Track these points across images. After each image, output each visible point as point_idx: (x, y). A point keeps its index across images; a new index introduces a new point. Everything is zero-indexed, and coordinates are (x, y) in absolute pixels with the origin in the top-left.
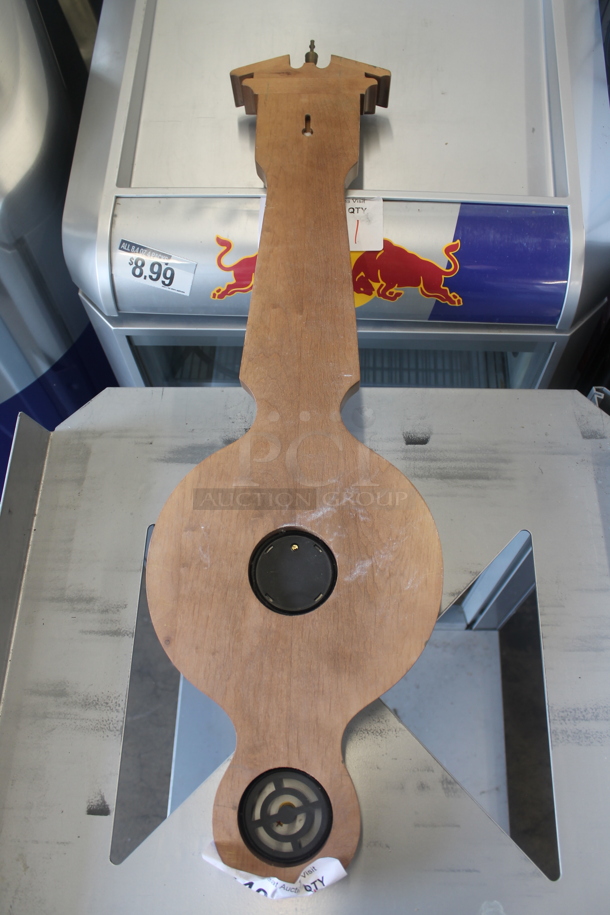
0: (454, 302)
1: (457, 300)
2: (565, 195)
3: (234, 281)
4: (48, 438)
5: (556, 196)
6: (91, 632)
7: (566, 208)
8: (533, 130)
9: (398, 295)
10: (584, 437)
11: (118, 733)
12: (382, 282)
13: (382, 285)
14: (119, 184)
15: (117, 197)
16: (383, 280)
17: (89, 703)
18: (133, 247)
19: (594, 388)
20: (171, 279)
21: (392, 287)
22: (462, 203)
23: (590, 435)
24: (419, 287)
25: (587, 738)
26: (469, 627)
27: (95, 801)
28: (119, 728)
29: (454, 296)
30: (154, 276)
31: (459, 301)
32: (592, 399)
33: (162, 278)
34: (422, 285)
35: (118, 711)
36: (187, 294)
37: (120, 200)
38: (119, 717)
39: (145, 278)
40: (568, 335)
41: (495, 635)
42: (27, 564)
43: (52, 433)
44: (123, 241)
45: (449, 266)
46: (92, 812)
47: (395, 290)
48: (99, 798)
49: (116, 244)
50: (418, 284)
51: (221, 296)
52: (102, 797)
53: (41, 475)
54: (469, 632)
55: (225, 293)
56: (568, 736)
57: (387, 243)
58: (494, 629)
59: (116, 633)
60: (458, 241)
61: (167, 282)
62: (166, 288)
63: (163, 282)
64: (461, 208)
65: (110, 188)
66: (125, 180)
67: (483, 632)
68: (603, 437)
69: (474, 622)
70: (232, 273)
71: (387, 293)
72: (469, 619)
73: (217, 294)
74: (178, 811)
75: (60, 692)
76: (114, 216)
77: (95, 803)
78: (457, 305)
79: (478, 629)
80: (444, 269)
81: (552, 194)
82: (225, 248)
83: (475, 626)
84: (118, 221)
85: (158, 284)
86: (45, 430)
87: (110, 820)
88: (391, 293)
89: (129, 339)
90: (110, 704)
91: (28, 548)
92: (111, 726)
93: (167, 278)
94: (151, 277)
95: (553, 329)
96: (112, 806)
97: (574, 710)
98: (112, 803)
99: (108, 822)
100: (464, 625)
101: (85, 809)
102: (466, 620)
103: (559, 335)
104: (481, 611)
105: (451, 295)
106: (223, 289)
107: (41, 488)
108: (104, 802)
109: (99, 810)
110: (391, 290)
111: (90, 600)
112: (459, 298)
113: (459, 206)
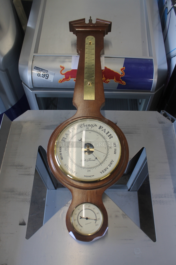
0: (123, 84)
1: (124, 83)
2: (152, 56)
3: (65, 78)
4: (11, 123)
5: (149, 56)
6: (22, 174)
7: (152, 59)
8: (143, 42)
9: (109, 81)
10: (159, 123)
11: (29, 202)
12: (104, 78)
13: (104, 79)
14: (34, 52)
15: (34, 56)
16: (105, 77)
17: (20, 194)
18: (38, 68)
19: (162, 111)
20: (48, 77)
21: (107, 79)
22: (125, 58)
23: (161, 123)
24: (114, 80)
25: (163, 202)
26: (129, 190)
27: (22, 221)
28: (29, 201)
29: (124, 82)
30: (43, 76)
31: (125, 83)
32: (161, 114)
33: (45, 77)
34: (115, 79)
35: (29, 196)
36: (52, 81)
37: (35, 57)
38: (29, 198)
39: (41, 77)
40: (154, 93)
41: (137, 192)
42: (4, 156)
43: (12, 122)
44: (35, 67)
45: (122, 74)
46: (20, 224)
47: (108, 80)
48: (23, 220)
49: (33, 67)
50: (114, 79)
51: (61, 82)
52: (24, 220)
53: (9, 133)
54: (129, 192)
55: (62, 81)
56: (157, 202)
57: (105, 68)
58: (136, 191)
59: (29, 175)
60: (124, 67)
61: (47, 78)
62: (46, 80)
63: (46, 78)
64: (125, 59)
65: (32, 53)
66: (36, 51)
67: (133, 192)
68: (164, 123)
69: (130, 189)
70: (64, 75)
71: (106, 81)
72: (129, 188)
73: (60, 81)
74: (46, 224)
75: (12, 191)
76: (33, 60)
77: (21, 222)
78: (124, 84)
79: (131, 191)
80: (121, 74)
81: (148, 56)
82: (62, 69)
83: (130, 190)
84: (34, 62)
85: (44, 79)
86: (10, 121)
87: (26, 227)
88: (107, 81)
89: (35, 94)
90: (27, 194)
91: (4, 152)
92: (27, 200)
93: (47, 77)
94: (42, 77)
95: (150, 92)
96: (27, 223)
97: (159, 195)
98: (26, 222)
99: (25, 227)
100: (127, 190)
101: (18, 223)
102: (128, 188)
103: (151, 93)
104: (132, 185)
105: (123, 82)
106: (62, 80)
107: (9, 136)
108: (24, 222)
109: (23, 224)
110: (107, 80)
111: (22, 166)
112: (125, 82)
113: (124, 59)
